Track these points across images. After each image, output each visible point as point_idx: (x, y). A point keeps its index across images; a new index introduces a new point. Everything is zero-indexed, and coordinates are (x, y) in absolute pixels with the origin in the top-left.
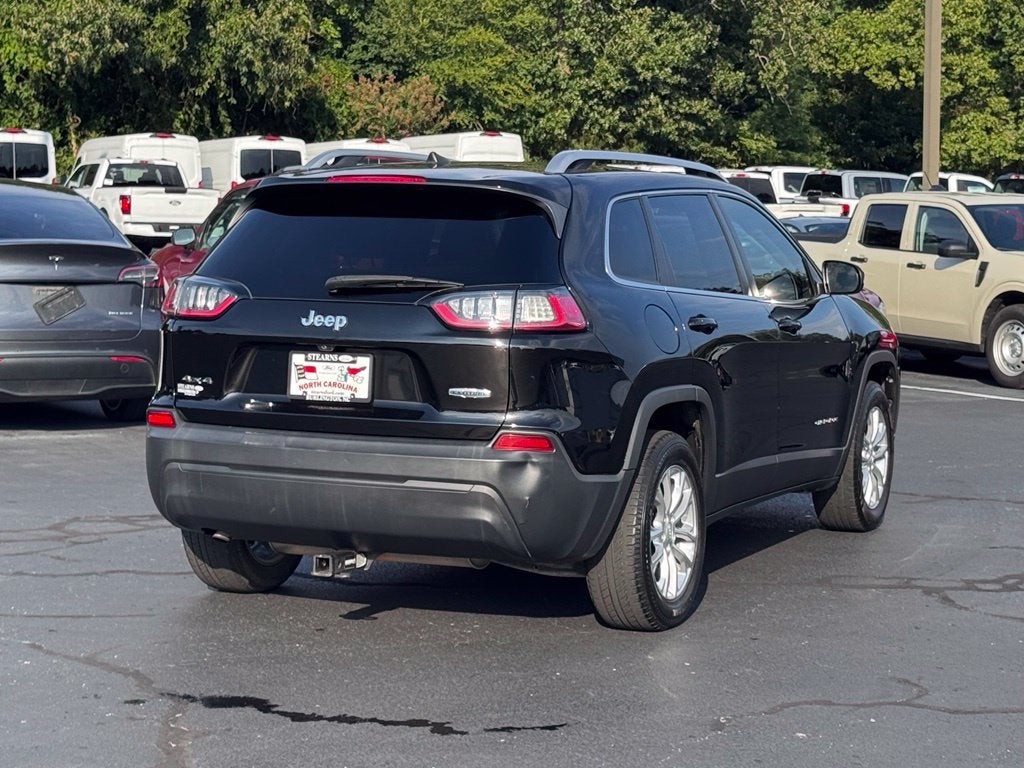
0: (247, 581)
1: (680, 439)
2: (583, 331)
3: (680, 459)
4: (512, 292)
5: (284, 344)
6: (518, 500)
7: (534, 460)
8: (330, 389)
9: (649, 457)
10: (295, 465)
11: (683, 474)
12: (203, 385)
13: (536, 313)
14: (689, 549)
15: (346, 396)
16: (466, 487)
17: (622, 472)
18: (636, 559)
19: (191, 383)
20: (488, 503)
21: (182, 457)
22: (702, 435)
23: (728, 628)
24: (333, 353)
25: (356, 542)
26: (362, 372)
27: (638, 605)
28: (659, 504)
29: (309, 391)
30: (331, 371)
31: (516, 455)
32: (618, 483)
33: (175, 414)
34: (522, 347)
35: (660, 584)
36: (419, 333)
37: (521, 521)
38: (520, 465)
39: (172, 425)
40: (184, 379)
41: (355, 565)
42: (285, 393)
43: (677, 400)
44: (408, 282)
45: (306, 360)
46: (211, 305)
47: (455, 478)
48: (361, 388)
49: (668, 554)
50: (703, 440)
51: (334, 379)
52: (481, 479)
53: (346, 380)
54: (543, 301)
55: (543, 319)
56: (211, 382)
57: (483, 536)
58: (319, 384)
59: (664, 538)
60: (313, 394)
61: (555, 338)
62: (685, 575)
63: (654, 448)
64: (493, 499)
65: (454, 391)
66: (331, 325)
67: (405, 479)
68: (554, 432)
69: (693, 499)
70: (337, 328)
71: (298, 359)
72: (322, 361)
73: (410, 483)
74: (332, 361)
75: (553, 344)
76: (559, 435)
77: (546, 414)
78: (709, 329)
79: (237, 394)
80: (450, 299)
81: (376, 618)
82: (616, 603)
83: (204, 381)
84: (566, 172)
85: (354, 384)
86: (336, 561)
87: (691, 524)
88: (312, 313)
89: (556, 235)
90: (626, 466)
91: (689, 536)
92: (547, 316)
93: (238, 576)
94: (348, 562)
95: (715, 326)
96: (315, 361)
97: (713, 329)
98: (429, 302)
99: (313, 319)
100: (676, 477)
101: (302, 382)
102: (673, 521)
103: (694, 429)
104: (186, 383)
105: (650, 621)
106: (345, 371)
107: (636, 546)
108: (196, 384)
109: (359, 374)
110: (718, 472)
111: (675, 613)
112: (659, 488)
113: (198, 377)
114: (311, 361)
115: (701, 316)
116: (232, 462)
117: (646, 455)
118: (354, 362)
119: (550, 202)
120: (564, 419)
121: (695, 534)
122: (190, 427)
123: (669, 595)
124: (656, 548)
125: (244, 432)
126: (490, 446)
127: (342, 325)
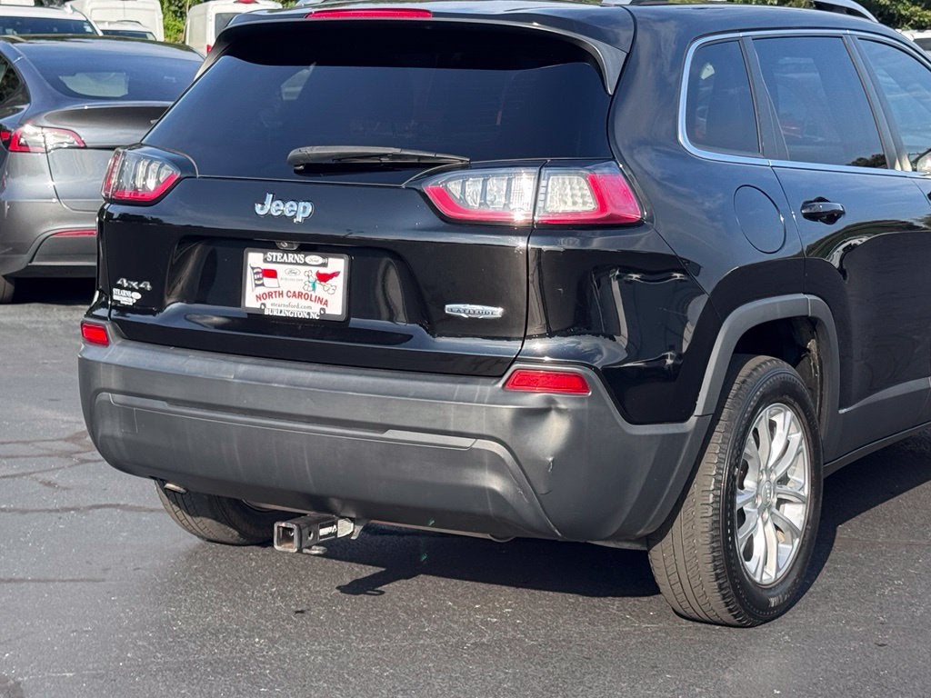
0: (236, 533)
1: (786, 367)
2: (638, 224)
3: (782, 394)
4: (536, 170)
5: (234, 239)
6: (538, 462)
7: (562, 406)
8: (294, 301)
9: (735, 396)
10: (245, 404)
11: (790, 414)
12: (140, 291)
13: (570, 201)
14: (796, 514)
15: (314, 311)
16: (467, 442)
17: (693, 420)
18: (713, 537)
19: (127, 289)
20: (497, 465)
21: (114, 386)
22: (819, 358)
23: (847, 623)
24: (298, 251)
25: (335, 503)
26: (334, 278)
27: (718, 596)
28: (751, 457)
29: (268, 302)
30: (293, 277)
31: (534, 399)
32: (684, 435)
33: (109, 327)
34: (545, 248)
35: (751, 565)
36: (405, 227)
37: (542, 489)
38: (541, 413)
39: (105, 343)
40: (119, 282)
41: (336, 534)
42: (240, 306)
43: (779, 317)
44: (394, 156)
45: (265, 260)
46: (151, 185)
47: (452, 428)
48: (334, 302)
49: (765, 524)
50: (821, 367)
51: (298, 288)
52: (485, 432)
53: (314, 289)
54: (579, 183)
55: (579, 208)
56: (149, 287)
57: (491, 509)
58: (281, 294)
59: (759, 502)
60: (274, 308)
61: (601, 236)
62: (790, 549)
63: (744, 382)
64: (503, 460)
65: (450, 308)
66: (293, 213)
67: (385, 428)
68: (590, 367)
69: (804, 446)
70: (299, 219)
71: (255, 259)
72: (284, 263)
73: (390, 434)
74: (297, 264)
75: (597, 242)
76: (596, 370)
77: (585, 343)
78: (832, 217)
79: (180, 304)
80: (450, 180)
81: (382, 593)
82: (688, 591)
83: (142, 286)
84: (631, 4)
85: (324, 296)
86: (305, 531)
87: (801, 479)
88: (270, 197)
89: (606, 91)
90: (699, 410)
91: (798, 496)
92: (584, 203)
93: (223, 526)
94: (323, 532)
95: (841, 214)
96: (276, 262)
97: (838, 217)
98: (420, 183)
99: (270, 207)
100: (778, 419)
101: (260, 290)
102: (774, 477)
103: (809, 351)
104: (121, 287)
105: (735, 616)
106: (314, 277)
107: (714, 518)
108: (133, 290)
109: (330, 282)
110: (841, 407)
111: (773, 601)
112: (751, 436)
113: (134, 281)
114: (272, 262)
115: (821, 200)
116: (170, 396)
117: (733, 392)
118: (324, 265)
119: (600, 44)
120: (609, 350)
121: (806, 492)
122: (124, 345)
123: (765, 577)
124: (747, 516)
125: (187, 356)
126: (500, 385)
127: (307, 215)
